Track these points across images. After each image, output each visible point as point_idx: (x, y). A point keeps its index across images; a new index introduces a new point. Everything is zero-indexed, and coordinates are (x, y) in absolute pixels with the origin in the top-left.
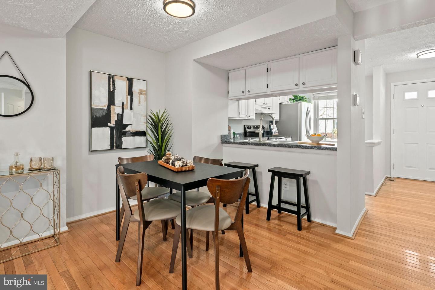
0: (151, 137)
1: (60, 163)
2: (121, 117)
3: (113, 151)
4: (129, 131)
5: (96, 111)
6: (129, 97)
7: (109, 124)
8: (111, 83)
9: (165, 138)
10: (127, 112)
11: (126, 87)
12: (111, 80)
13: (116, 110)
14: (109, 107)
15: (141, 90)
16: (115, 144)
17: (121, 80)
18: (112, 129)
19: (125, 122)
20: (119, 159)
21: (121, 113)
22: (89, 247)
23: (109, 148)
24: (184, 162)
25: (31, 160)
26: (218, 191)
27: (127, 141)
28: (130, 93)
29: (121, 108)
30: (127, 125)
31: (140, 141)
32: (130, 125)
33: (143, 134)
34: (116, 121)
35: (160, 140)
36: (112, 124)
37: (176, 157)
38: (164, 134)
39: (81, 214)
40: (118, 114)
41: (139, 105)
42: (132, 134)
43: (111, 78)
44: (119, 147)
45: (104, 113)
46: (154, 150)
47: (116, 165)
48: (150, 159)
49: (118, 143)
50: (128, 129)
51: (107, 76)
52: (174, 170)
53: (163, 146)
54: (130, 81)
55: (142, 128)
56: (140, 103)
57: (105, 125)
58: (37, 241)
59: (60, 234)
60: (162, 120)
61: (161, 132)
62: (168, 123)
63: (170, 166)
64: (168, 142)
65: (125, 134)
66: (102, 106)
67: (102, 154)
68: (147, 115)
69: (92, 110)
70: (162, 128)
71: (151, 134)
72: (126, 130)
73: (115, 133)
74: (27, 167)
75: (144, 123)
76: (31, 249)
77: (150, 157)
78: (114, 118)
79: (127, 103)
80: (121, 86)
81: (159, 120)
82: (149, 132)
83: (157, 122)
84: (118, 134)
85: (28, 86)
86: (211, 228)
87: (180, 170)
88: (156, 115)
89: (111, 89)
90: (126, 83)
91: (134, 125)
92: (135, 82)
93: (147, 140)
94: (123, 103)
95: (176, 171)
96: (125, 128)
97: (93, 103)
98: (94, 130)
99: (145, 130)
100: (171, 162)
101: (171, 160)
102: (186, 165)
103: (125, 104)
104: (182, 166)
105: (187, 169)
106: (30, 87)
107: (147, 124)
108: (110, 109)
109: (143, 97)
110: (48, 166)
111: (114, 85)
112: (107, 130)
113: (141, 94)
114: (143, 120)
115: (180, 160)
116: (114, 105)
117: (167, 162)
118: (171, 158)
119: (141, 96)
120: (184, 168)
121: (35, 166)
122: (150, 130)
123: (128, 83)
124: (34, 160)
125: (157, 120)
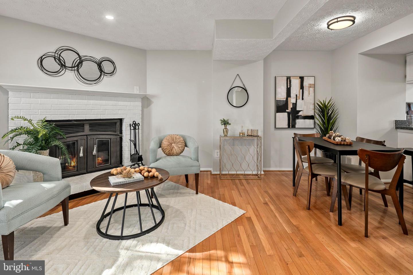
0: (318, 120)
1: (260, 134)
2: (295, 105)
3: (289, 129)
4: (301, 115)
5: (279, 102)
6: (301, 90)
7: (287, 111)
8: (289, 82)
9: (331, 121)
10: (300, 102)
11: (299, 83)
12: (289, 80)
13: (292, 100)
14: (287, 99)
15: (310, 85)
16: (291, 124)
17: (295, 79)
18: (289, 114)
19: (298, 109)
20: (295, 134)
21: (295, 103)
22: (277, 185)
23: (287, 127)
24: (343, 138)
25: (248, 130)
26: (367, 158)
27: (300, 123)
28: (302, 87)
29: (295, 99)
30: (300, 111)
31: (309, 123)
32: (302, 111)
33: (312, 117)
34: (291, 108)
35: (326, 123)
36: (289, 110)
37: (337, 135)
38: (329, 118)
39: (270, 167)
40: (293, 104)
41: (309, 96)
42: (303, 117)
43: (289, 78)
44: (294, 126)
45: (284, 103)
46: (321, 131)
47: (293, 138)
48: (317, 136)
49: (293, 124)
50: (300, 114)
51: (286, 77)
52: (335, 143)
53: (329, 128)
54: (302, 79)
55: (311, 113)
56: (309, 94)
57: (285, 111)
58: (250, 175)
59: (261, 175)
60: (329, 106)
61: (327, 116)
62: (334, 109)
63: (332, 140)
64: (334, 124)
65: (298, 117)
66: (283, 99)
67: (283, 131)
68: (315, 103)
69: (277, 102)
70: (328, 113)
71: (319, 118)
72: (298, 115)
73: (291, 117)
74: (246, 134)
75: (313, 109)
76: (249, 177)
77: (317, 135)
78: (290, 106)
79: (299, 95)
80: (295, 84)
81: (326, 107)
82: (317, 116)
83: (324, 109)
84: (293, 117)
85: (246, 91)
86: (363, 186)
87: (339, 143)
88: (323, 103)
89: (289, 87)
90: (299, 80)
91: (305, 111)
92: (305, 79)
93: (315, 123)
94: (296, 95)
95: (336, 143)
96: (298, 113)
97: (277, 97)
98: (278, 114)
99: (313, 115)
100: (332, 138)
101: (333, 137)
102: (345, 141)
103: (298, 96)
104: (342, 141)
105: (346, 144)
106: (247, 91)
107: (315, 110)
108: (288, 100)
109: (312, 89)
110: (255, 134)
111: (291, 83)
112: (286, 114)
113: (310, 87)
114: (312, 107)
115: (340, 137)
116: (290, 97)
117: (330, 137)
118: (333, 135)
119: (310, 89)
120: (343, 143)
121: (250, 134)
122: (318, 114)
123: (300, 81)
124: (249, 130)
125: (324, 107)
